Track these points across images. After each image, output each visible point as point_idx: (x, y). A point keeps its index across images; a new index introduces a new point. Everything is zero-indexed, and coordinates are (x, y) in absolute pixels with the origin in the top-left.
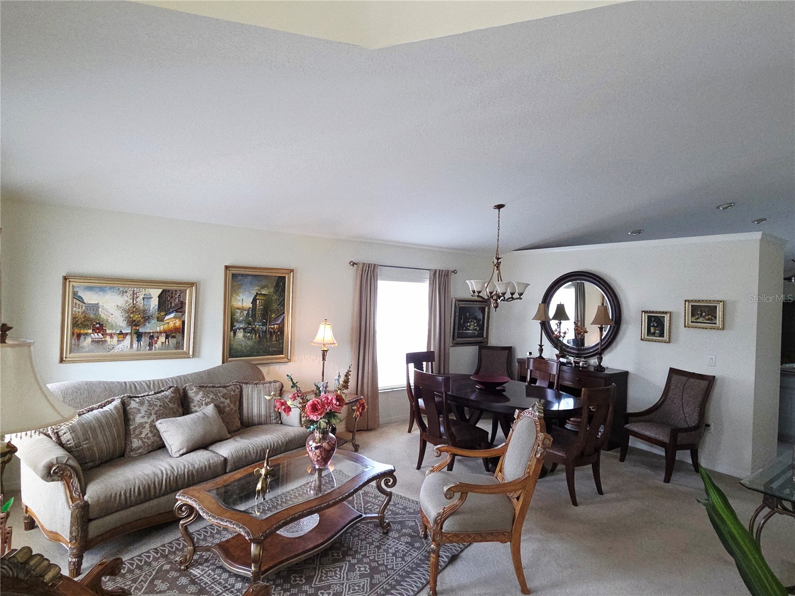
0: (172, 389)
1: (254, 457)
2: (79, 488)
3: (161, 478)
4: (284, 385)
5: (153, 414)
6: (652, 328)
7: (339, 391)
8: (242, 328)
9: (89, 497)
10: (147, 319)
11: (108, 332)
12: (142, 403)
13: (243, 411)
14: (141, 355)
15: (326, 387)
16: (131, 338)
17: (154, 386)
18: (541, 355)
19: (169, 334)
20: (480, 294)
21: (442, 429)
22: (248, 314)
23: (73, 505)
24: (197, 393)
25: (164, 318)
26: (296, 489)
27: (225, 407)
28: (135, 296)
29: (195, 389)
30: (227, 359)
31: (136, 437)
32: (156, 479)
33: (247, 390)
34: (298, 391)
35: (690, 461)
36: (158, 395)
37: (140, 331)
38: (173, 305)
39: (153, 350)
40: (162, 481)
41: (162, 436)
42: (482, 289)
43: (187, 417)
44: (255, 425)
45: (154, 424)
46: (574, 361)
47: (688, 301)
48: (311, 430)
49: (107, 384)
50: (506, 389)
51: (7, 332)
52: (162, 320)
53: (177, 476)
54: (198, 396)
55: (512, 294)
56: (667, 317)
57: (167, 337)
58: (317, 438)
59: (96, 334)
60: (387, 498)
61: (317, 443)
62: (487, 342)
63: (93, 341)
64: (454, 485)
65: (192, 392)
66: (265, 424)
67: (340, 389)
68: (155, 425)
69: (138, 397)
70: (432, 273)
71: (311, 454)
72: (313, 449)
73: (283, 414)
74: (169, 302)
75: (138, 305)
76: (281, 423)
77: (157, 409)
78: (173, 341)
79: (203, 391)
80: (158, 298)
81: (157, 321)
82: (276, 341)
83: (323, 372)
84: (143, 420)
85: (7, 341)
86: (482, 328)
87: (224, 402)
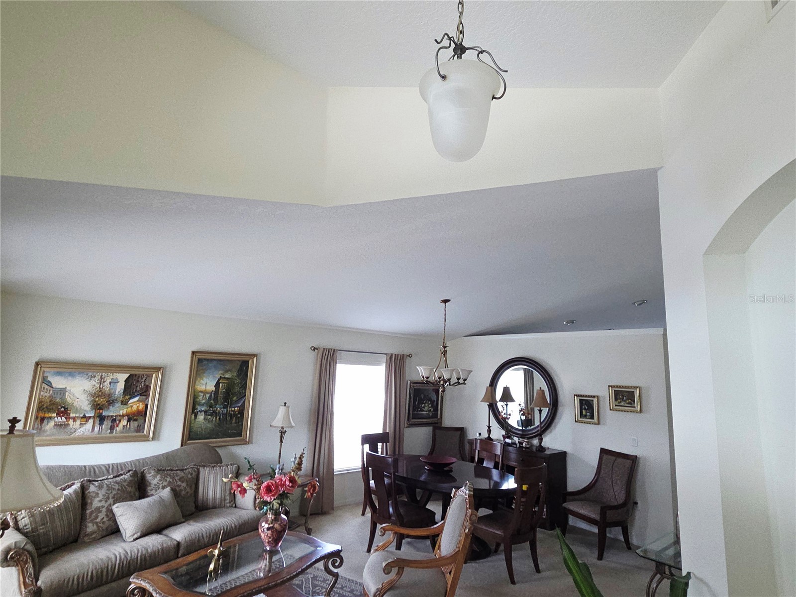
0: (130, 472)
1: (206, 542)
2: (33, 574)
3: (114, 562)
4: (241, 467)
5: (111, 497)
6: (584, 411)
7: (292, 473)
8: (204, 410)
9: (42, 582)
10: (111, 402)
11: (72, 415)
12: (100, 487)
13: (198, 494)
14: (102, 438)
15: (282, 470)
16: (94, 421)
17: (112, 469)
18: (489, 435)
19: (131, 418)
20: (428, 380)
21: (391, 510)
22: (210, 396)
23: (26, 591)
24: (154, 477)
25: (128, 401)
26: (246, 574)
27: (181, 490)
28: (103, 380)
29: (153, 473)
30: (186, 442)
31: (92, 521)
32: (110, 564)
33: (205, 473)
34: (254, 474)
35: (622, 538)
36: (117, 479)
37: (103, 414)
38: (138, 389)
39: (114, 433)
40: (115, 565)
41: (118, 521)
42: (430, 375)
43: (143, 500)
44: (209, 509)
45: (110, 508)
46: (519, 442)
47: (611, 386)
48: (265, 511)
49: (67, 468)
50: (453, 470)
51: (16, 425)
52: (126, 404)
53: (129, 562)
54: (156, 479)
55: (458, 379)
56: (595, 400)
57: (129, 421)
58: (270, 519)
59: (59, 418)
60: (334, 579)
61: (269, 524)
62: (441, 423)
63: (55, 425)
64: (392, 560)
65: (150, 475)
66: (219, 508)
67: (294, 471)
68: (112, 509)
69: (97, 481)
70: (388, 358)
71: (263, 535)
72: (265, 530)
73: (239, 496)
74: (135, 387)
75: (104, 389)
76: (236, 507)
77: (115, 493)
78: (134, 424)
79: (161, 474)
80: (124, 383)
81: (121, 404)
82: (236, 423)
83: (280, 454)
84: (100, 504)
85: (14, 432)
86: (436, 410)
87: (181, 486)
